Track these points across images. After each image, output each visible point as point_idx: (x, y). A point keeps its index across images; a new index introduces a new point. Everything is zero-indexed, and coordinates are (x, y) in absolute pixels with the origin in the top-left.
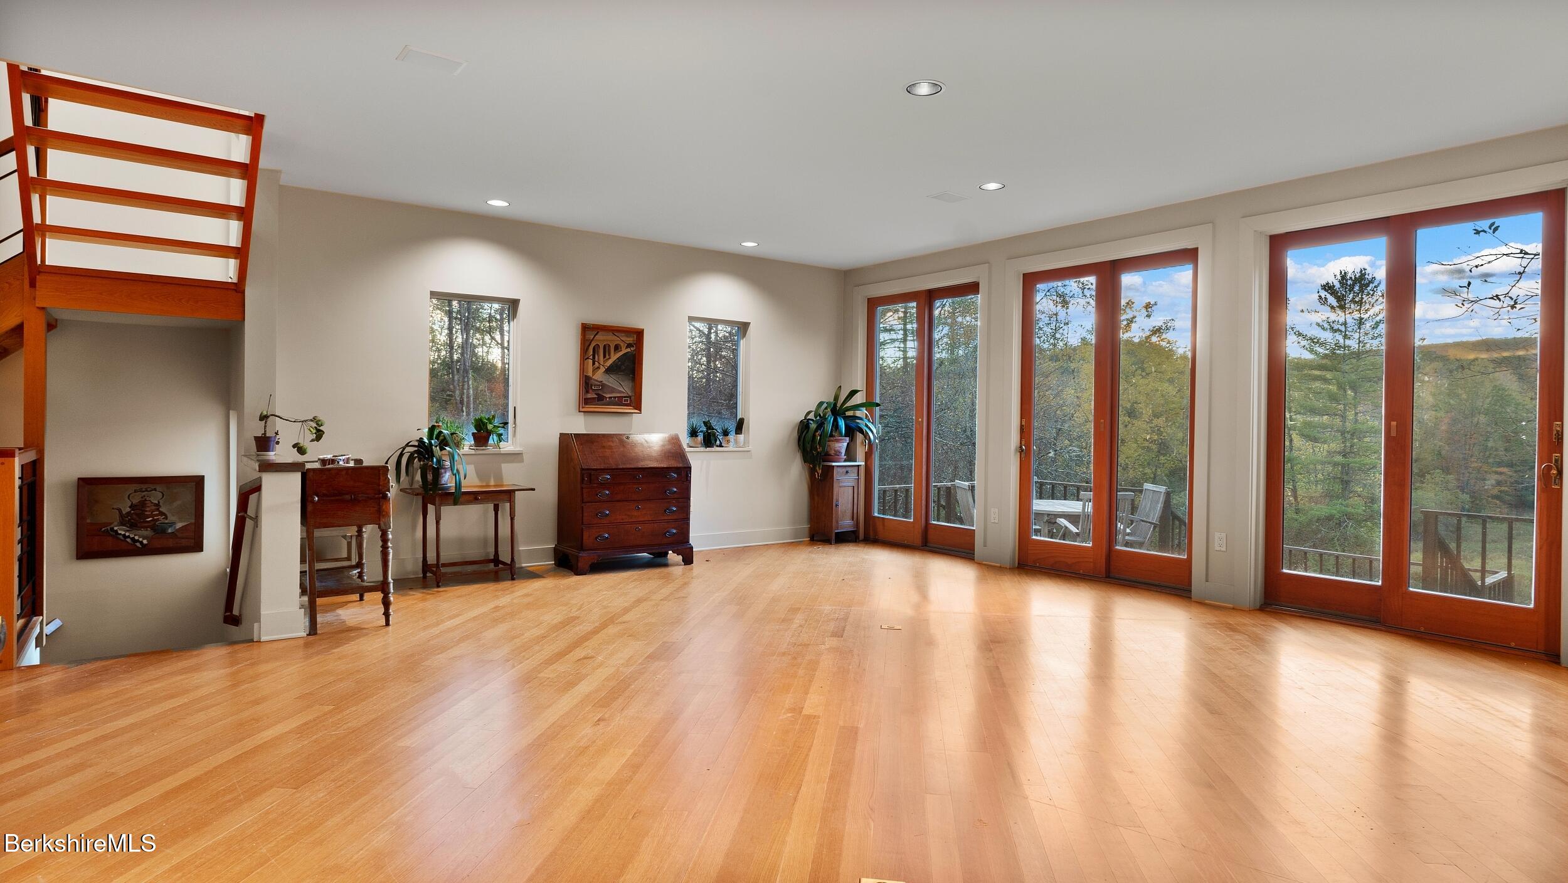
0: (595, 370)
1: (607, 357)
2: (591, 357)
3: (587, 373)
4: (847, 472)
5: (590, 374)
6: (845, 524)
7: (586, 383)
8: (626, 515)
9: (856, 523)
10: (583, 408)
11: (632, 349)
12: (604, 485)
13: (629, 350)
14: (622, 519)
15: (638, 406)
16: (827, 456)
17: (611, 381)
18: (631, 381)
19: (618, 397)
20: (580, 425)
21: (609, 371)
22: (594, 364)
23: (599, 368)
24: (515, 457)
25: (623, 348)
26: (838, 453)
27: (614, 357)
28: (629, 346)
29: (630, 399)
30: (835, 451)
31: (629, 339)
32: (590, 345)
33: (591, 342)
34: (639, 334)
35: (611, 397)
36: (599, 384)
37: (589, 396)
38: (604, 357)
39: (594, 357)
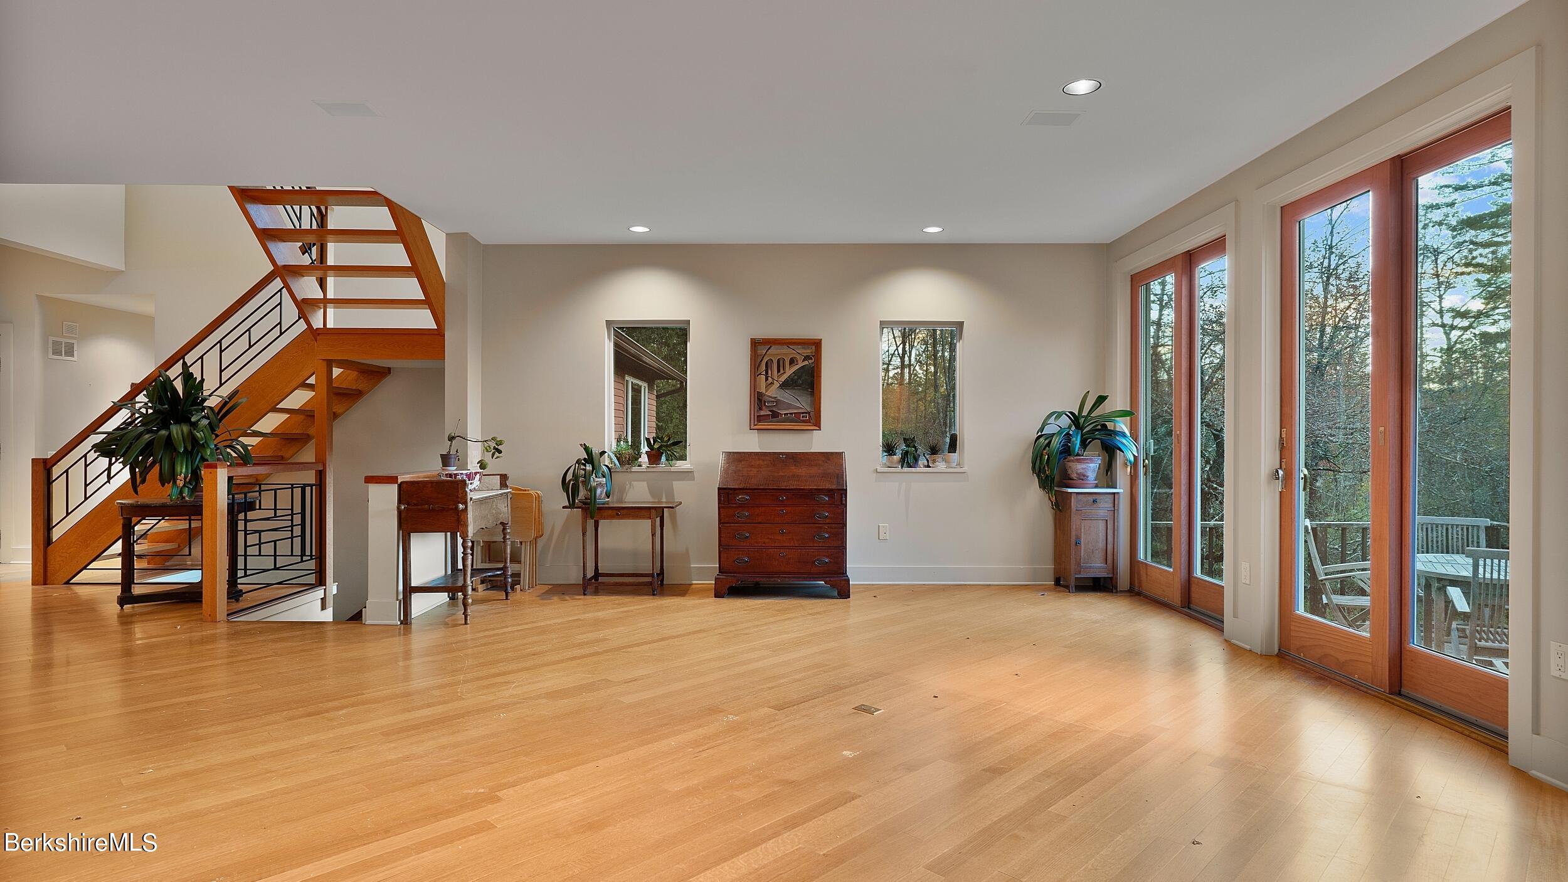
0: (768, 386)
1: (782, 371)
2: (764, 373)
3: (760, 389)
4: (1095, 501)
5: (763, 390)
6: (1096, 567)
7: (758, 400)
8: (768, 538)
9: (1111, 567)
10: (755, 425)
11: (810, 361)
12: (742, 506)
13: (806, 363)
14: (764, 543)
15: (817, 424)
16: (1066, 480)
17: (786, 396)
18: (809, 396)
19: (795, 413)
20: (753, 443)
21: (784, 386)
22: (767, 379)
23: (772, 383)
24: (687, 475)
25: (800, 362)
26: (1083, 477)
27: (789, 371)
28: (807, 358)
29: (809, 414)
30: (1077, 474)
31: (806, 351)
32: (762, 360)
33: (763, 357)
34: (817, 344)
35: (787, 414)
36: (773, 400)
37: (762, 413)
38: (779, 371)
39: (767, 373)
